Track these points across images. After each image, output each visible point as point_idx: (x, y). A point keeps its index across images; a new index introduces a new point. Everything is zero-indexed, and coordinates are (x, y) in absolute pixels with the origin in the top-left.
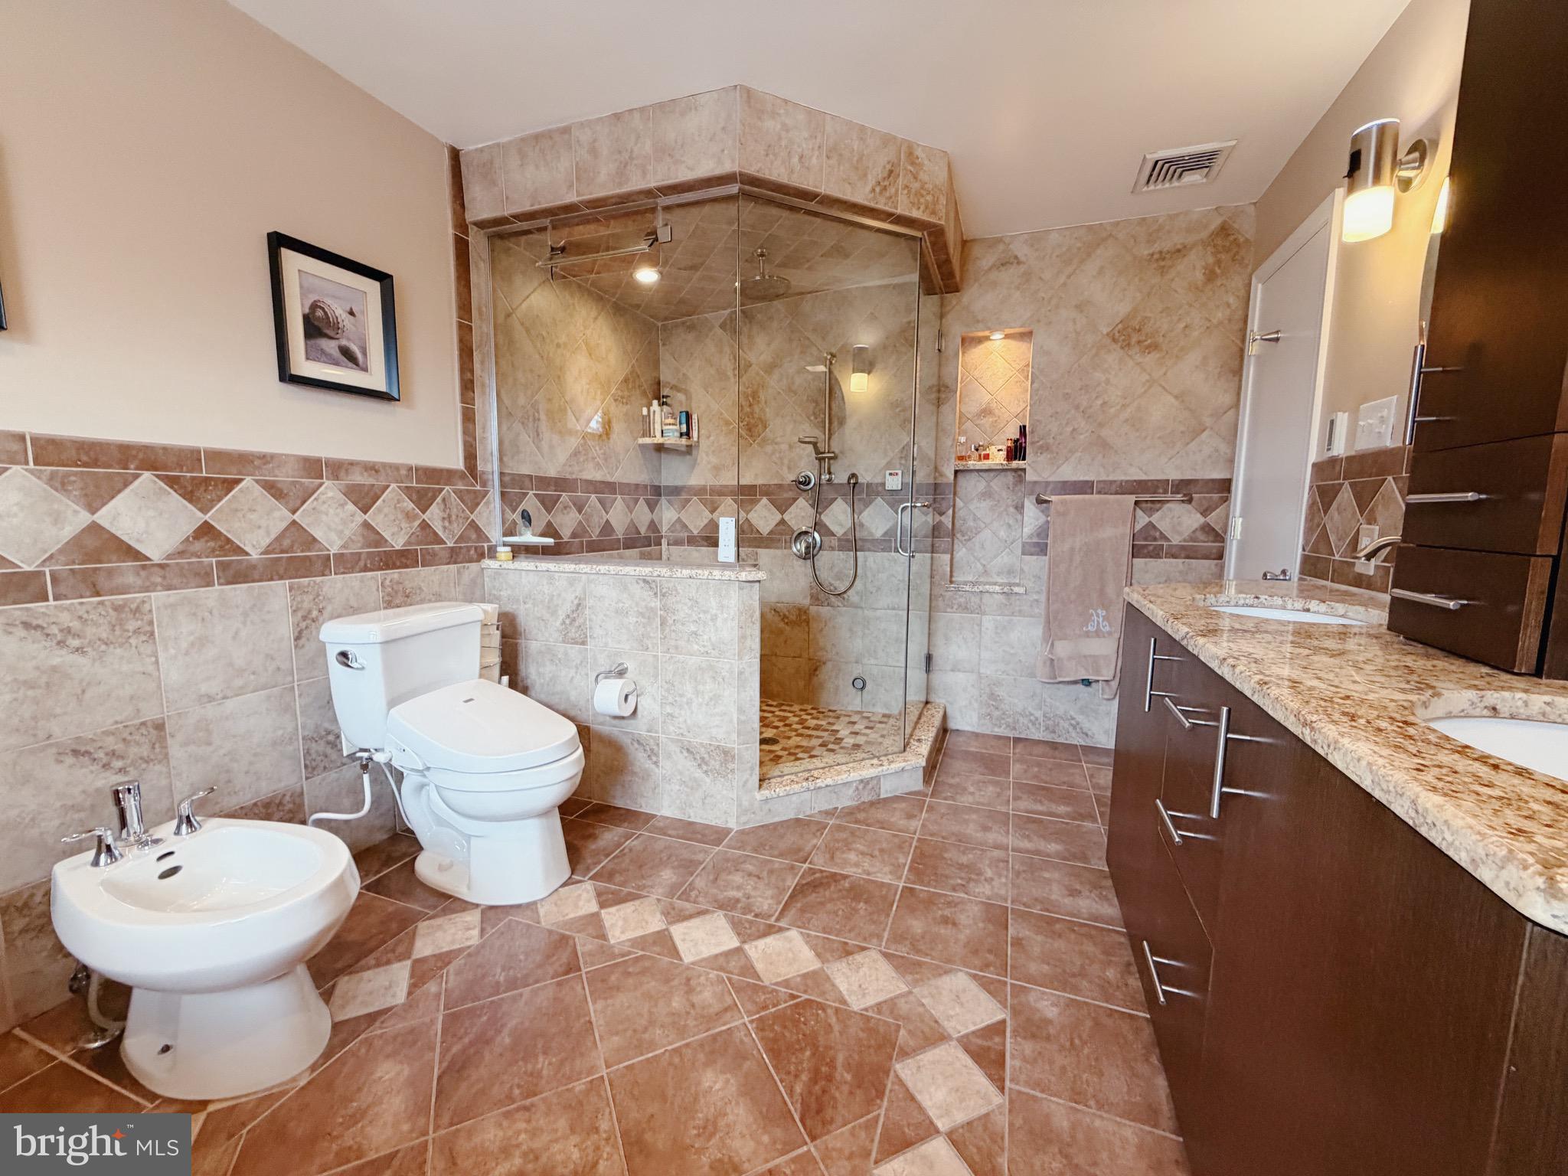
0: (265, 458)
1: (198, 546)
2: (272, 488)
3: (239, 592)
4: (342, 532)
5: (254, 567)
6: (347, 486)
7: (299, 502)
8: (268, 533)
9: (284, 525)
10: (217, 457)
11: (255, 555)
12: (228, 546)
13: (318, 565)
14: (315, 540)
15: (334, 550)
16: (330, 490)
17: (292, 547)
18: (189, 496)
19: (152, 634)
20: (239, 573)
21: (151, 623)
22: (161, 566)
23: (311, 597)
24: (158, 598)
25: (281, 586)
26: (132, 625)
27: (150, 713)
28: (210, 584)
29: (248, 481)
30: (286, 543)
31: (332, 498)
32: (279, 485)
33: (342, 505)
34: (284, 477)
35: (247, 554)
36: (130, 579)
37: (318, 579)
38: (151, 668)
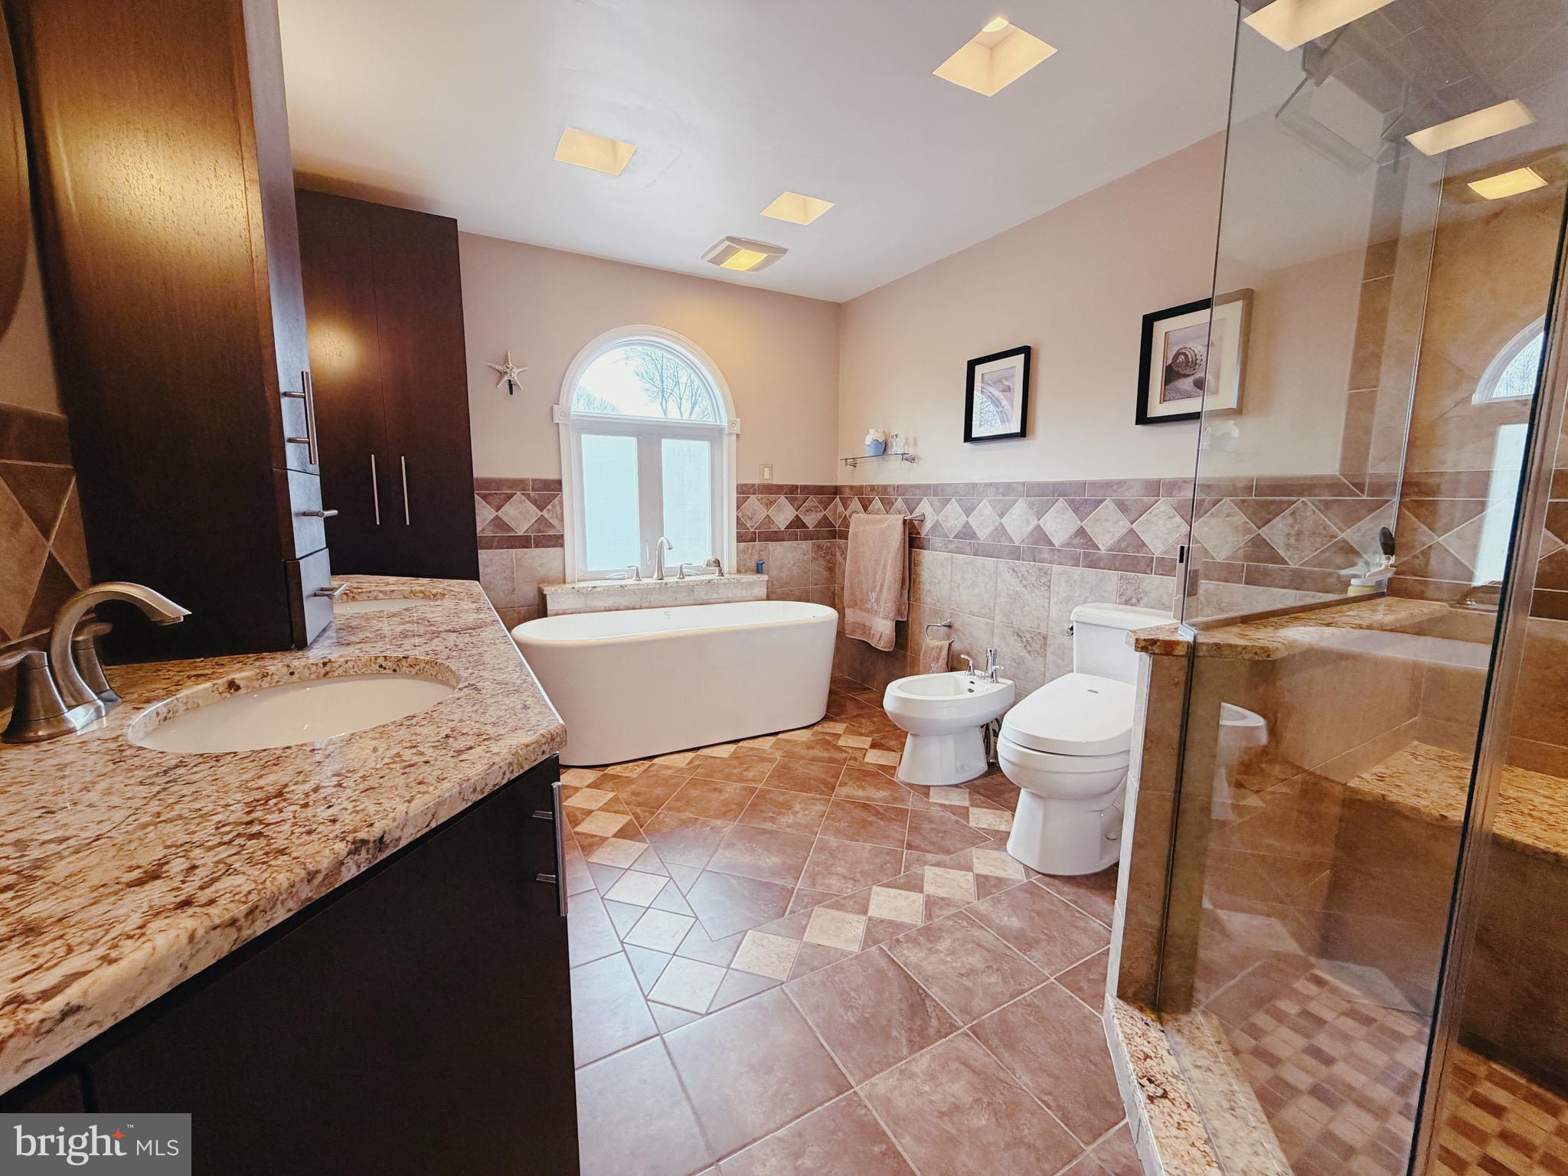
0: (1120, 483)
1: (1075, 541)
2: (1122, 506)
3: (1092, 573)
4: (1166, 540)
5: (1100, 559)
6: (1179, 501)
7: (1137, 515)
8: (1113, 536)
9: (1124, 531)
10: (1094, 485)
11: (1103, 550)
12: (1091, 544)
13: (1143, 565)
14: (1144, 544)
15: (1157, 554)
16: (1163, 506)
17: (1127, 547)
18: (1076, 511)
19: (1049, 587)
20: (1093, 564)
21: (1050, 581)
22: (1059, 550)
23: (1134, 588)
24: (1056, 568)
25: (1114, 575)
26: (1043, 580)
27: (1043, 630)
28: (1077, 565)
29: (1108, 501)
30: (1124, 545)
31: (1163, 512)
32: (1126, 502)
33: (1171, 518)
34: (1129, 495)
35: (1098, 549)
36: (1046, 556)
37: (1141, 575)
38: (1046, 605)
